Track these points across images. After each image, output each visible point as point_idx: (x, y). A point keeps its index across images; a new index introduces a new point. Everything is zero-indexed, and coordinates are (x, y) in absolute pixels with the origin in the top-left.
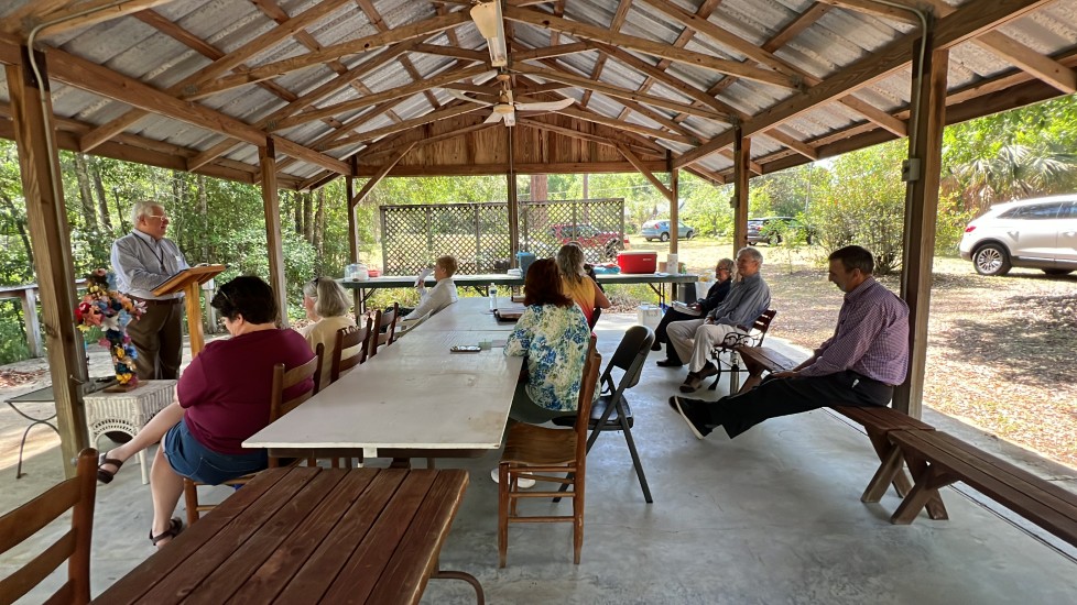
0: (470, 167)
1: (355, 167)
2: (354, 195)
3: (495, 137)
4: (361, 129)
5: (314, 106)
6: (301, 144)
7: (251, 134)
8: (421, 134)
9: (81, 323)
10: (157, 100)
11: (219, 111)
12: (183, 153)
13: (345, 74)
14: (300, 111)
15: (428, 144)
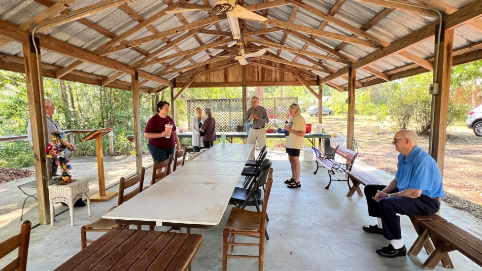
0: (226, 83)
1: (174, 83)
2: (174, 96)
3: (237, 70)
4: (177, 67)
5: (156, 57)
6: (151, 74)
7: (128, 70)
8: (204, 69)
9: (48, 154)
10: (87, 57)
11: (114, 60)
12: (100, 78)
13: (169, 43)
14: (150, 60)
15: (207, 73)
